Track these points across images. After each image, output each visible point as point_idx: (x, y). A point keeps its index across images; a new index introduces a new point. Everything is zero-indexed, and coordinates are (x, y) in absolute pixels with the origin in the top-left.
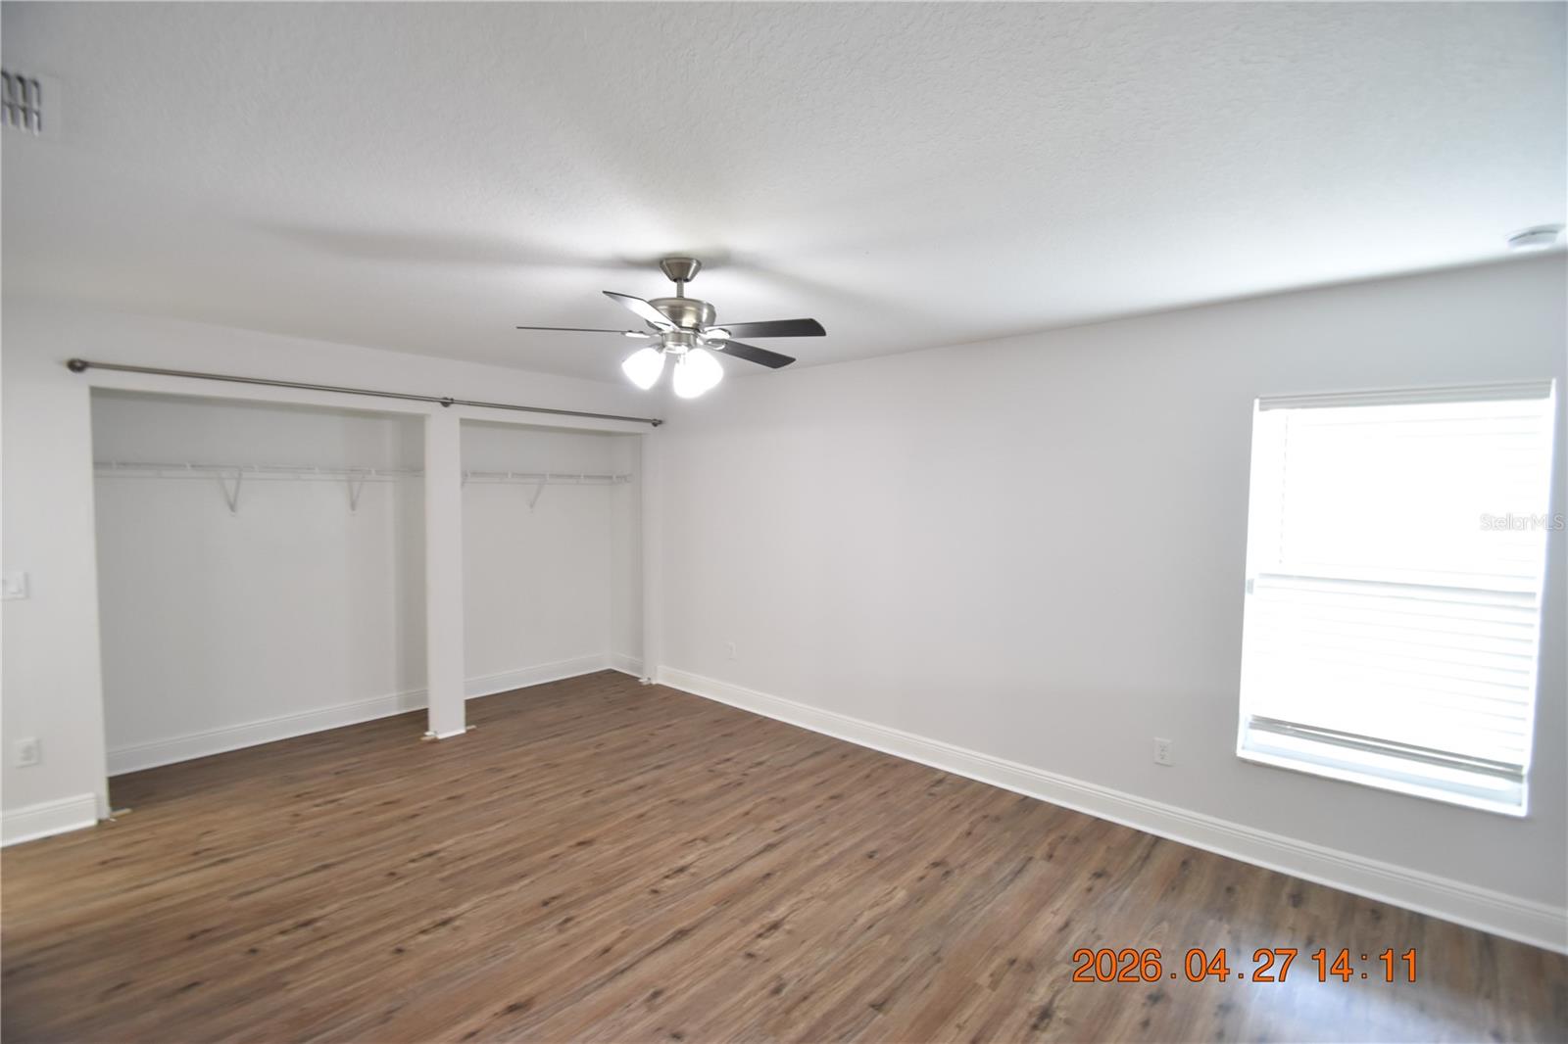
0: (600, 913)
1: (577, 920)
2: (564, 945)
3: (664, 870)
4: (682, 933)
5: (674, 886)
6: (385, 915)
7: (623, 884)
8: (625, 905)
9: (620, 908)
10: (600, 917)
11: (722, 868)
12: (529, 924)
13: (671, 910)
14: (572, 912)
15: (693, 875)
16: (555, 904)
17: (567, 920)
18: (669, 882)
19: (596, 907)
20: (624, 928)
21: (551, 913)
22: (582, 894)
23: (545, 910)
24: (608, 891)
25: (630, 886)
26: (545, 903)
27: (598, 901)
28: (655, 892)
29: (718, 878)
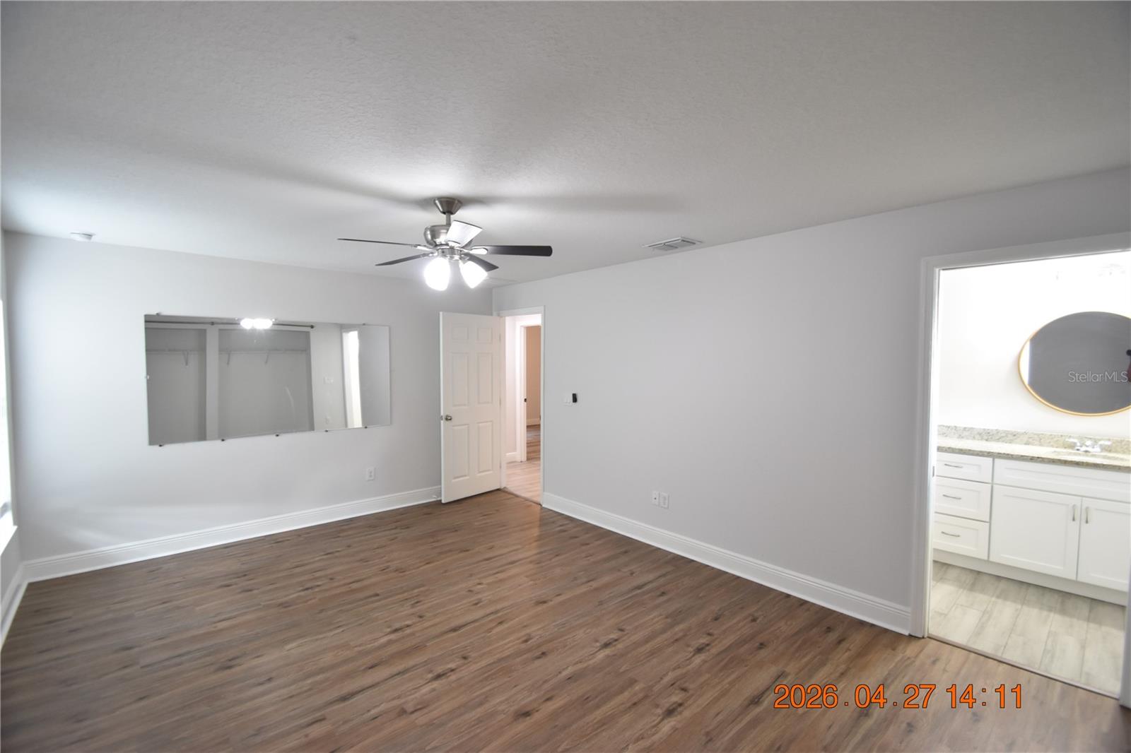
0: (506, 644)
1: (520, 641)
2: (525, 626)
3: (453, 677)
4: (454, 630)
5: (448, 663)
6: (652, 654)
7: (489, 665)
8: (488, 649)
9: (490, 648)
10: (504, 642)
11: (405, 676)
12: (550, 641)
13: (458, 644)
14: (523, 646)
15: (431, 671)
16: (538, 653)
17: (526, 641)
18: (452, 666)
19: (509, 648)
20: (489, 634)
21: (539, 646)
22: (518, 660)
23: (544, 649)
24: (500, 660)
25: (484, 663)
26: (543, 654)
27: (507, 653)
28: (465, 658)
29: (414, 667)
